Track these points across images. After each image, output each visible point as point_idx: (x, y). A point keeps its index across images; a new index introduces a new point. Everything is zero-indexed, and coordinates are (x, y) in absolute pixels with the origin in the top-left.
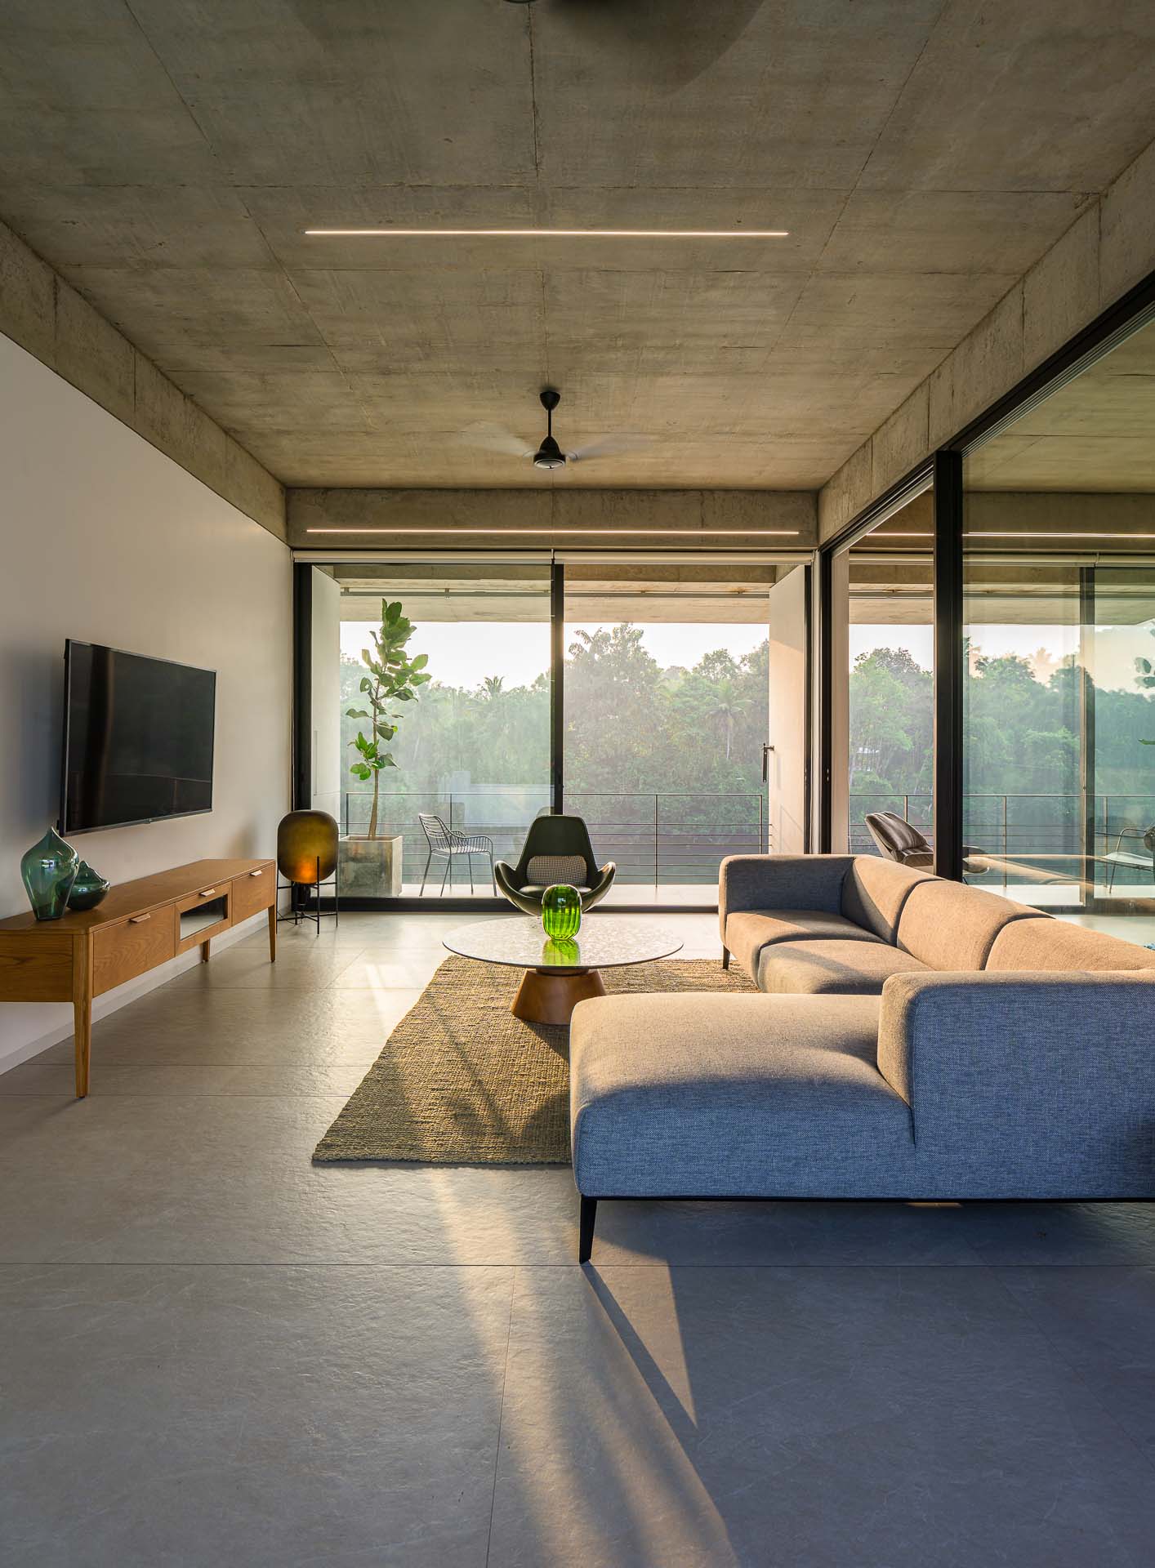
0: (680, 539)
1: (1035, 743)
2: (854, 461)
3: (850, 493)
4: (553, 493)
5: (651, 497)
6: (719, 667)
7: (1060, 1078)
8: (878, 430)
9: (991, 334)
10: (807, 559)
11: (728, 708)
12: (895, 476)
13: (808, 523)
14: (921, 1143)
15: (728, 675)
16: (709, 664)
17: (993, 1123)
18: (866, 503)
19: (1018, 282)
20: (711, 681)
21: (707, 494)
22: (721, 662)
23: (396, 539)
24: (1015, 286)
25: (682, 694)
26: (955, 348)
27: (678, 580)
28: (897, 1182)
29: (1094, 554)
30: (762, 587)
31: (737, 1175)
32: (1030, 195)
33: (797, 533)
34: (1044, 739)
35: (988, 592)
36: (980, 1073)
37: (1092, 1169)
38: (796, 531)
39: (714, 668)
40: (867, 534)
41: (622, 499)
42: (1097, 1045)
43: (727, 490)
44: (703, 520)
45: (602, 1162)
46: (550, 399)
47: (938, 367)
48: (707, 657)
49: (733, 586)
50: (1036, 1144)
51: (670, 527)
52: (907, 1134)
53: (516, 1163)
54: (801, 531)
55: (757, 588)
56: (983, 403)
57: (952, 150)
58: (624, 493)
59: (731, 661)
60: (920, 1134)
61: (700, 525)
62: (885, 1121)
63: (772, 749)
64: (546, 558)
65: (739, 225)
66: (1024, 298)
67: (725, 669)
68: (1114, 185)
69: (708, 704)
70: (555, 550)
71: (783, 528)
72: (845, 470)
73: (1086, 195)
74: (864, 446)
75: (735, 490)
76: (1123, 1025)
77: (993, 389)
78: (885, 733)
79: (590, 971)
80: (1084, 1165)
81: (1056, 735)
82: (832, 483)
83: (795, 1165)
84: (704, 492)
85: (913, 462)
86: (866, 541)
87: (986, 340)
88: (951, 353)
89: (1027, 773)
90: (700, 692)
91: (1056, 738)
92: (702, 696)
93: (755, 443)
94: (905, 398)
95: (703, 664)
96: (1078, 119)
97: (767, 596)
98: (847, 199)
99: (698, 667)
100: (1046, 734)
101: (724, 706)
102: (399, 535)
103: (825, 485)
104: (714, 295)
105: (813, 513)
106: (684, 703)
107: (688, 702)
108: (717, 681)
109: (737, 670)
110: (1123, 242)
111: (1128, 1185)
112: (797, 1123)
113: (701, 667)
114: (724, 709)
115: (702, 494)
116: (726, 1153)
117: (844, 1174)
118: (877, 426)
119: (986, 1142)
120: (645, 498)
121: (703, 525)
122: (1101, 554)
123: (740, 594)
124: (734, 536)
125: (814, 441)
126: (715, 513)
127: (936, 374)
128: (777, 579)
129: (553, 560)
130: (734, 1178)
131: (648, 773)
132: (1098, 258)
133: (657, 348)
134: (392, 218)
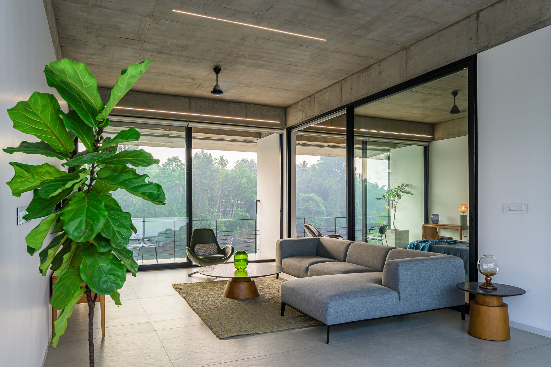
0: (238, 121)
1: (303, 199)
2: (305, 100)
3: (303, 111)
4: (190, 99)
5: (227, 104)
6: (174, 164)
7: (428, 281)
8: (317, 92)
9: (368, 75)
10: (281, 132)
11: (180, 183)
12: (326, 110)
13: (282, 119)
14: (401, 300)
15: (179, 168)
16: (170, 162)
17: (416, 294)
18: (311, 116)
19: (378, 62)
20: (171, 171)
21: (247, 105)
22: (175, 162)
23: (122, 111)
24: (376, 63)
25: (158, 176)
26: (353, 75)
27: (225, 135)
28: (397, 311)
29: (367, 137)
30: (254, 139)
31: (364, 314)
32: (391, 44)
33: (279, 122)
34: (306, 197)
35: (329, 145)
36: (413, 282)
37: (433, 302)
38: (279, 121)
39: (172, 164)
40: (312, 126)
41: (216, 103)
42: (434, 273)
43: (255, 104)
44: (246, 115)
45: (334, 315)
46: (217, 70)
47: (345, 78)
48: (169, 159)
49: (244, 138)
50: (424, 297)
51: (234, 116)
52: (398, 299)
53: (282, 330)
54: (280, 122)
55: (252, 139)
56: (364, 95)
57: (379, 31)
58: (217, 101)
59: (180, 161)
60: (401, 298)
61: (245, 116)
62: (394, 296)
63: (259, 201)
64: (185, 124)
65: (314, 36)
66: (380, 68)
67: (177, 165)
68: (411, 47)
69: (170, 181)
70: (189, 121)
71: (274, 120)
72: (301, 103)
73: (403, 46)
74: (310, 96)
75: (258, 104)
76: (439, 268)
77: (368, 91)
78: (247, 194)
79: (252, 279)
80: (432, 301)
81: (310, 195)
82: (293, 106)
83: (376, 309)
84: (247, 104)
85: (334, 107)
86: (310, 128)
87: (366, 76)
88: (351, 76)
89: (300, 210)
90: (167, 175)
91: (310, 196)
92: (167, 177)
93: (275, 91)
94: (331, 85)
95: (167, 163)
96: (410, 32)
97: (256, 143)
98: (347, 36)
99: (165, 164)
100: (307, 195)
101: (178, 182)
102: (123, 110)
103: (290, 106)
104: (295, 51)
105: (284, 115)
106: (159, 180)
107: (161, 180)
108: (174, 171)
109: (183, 166)
110: (414, 63)
111: (440, 305)
112: (376, 299)
113: (166, 164)
114: (178, 183)
115: (246, 105)
116: (361, 308)
117: (386, 310)
118: (317, 91)
119: (414, 298)
120: (225, 104)
121: (247, 116)
122: (369, 137)
123: (245, 141)
124: (258, 122)
125: (295, 93)
126: (250, 112)
127: (344, 80)
128: (261, 137)
129: (188, 125)
130: (363, 315)
131: (142, 213)
132: (407, 65)
133: (265, 61)
134: (207, 13)
